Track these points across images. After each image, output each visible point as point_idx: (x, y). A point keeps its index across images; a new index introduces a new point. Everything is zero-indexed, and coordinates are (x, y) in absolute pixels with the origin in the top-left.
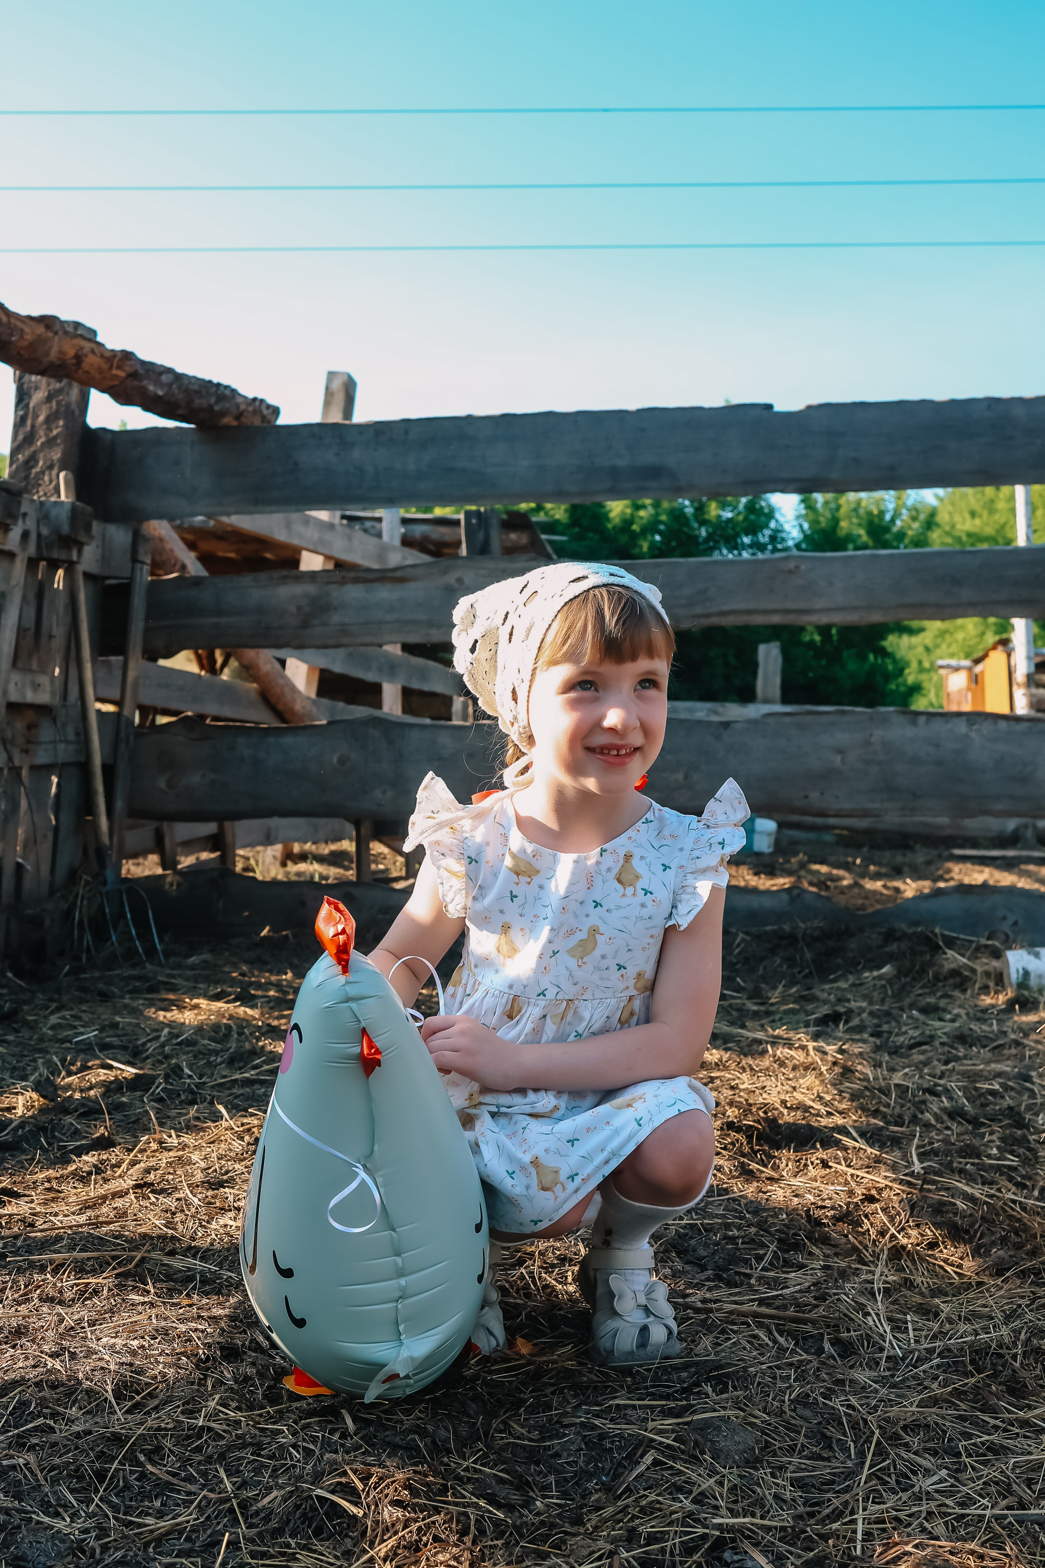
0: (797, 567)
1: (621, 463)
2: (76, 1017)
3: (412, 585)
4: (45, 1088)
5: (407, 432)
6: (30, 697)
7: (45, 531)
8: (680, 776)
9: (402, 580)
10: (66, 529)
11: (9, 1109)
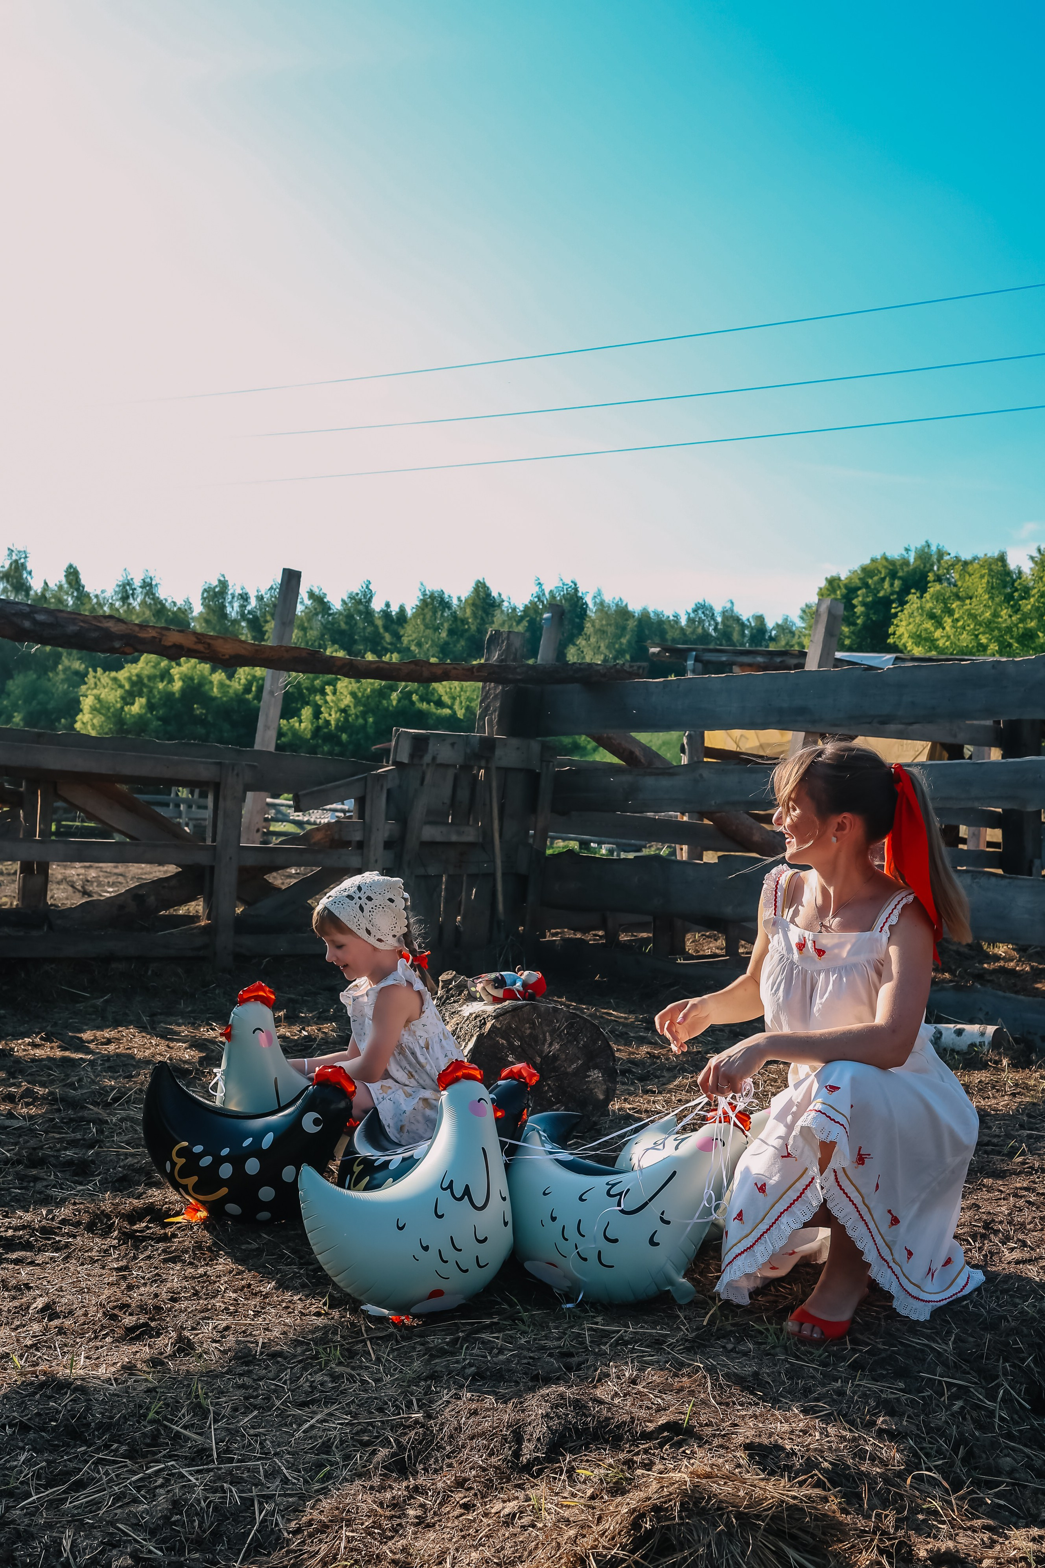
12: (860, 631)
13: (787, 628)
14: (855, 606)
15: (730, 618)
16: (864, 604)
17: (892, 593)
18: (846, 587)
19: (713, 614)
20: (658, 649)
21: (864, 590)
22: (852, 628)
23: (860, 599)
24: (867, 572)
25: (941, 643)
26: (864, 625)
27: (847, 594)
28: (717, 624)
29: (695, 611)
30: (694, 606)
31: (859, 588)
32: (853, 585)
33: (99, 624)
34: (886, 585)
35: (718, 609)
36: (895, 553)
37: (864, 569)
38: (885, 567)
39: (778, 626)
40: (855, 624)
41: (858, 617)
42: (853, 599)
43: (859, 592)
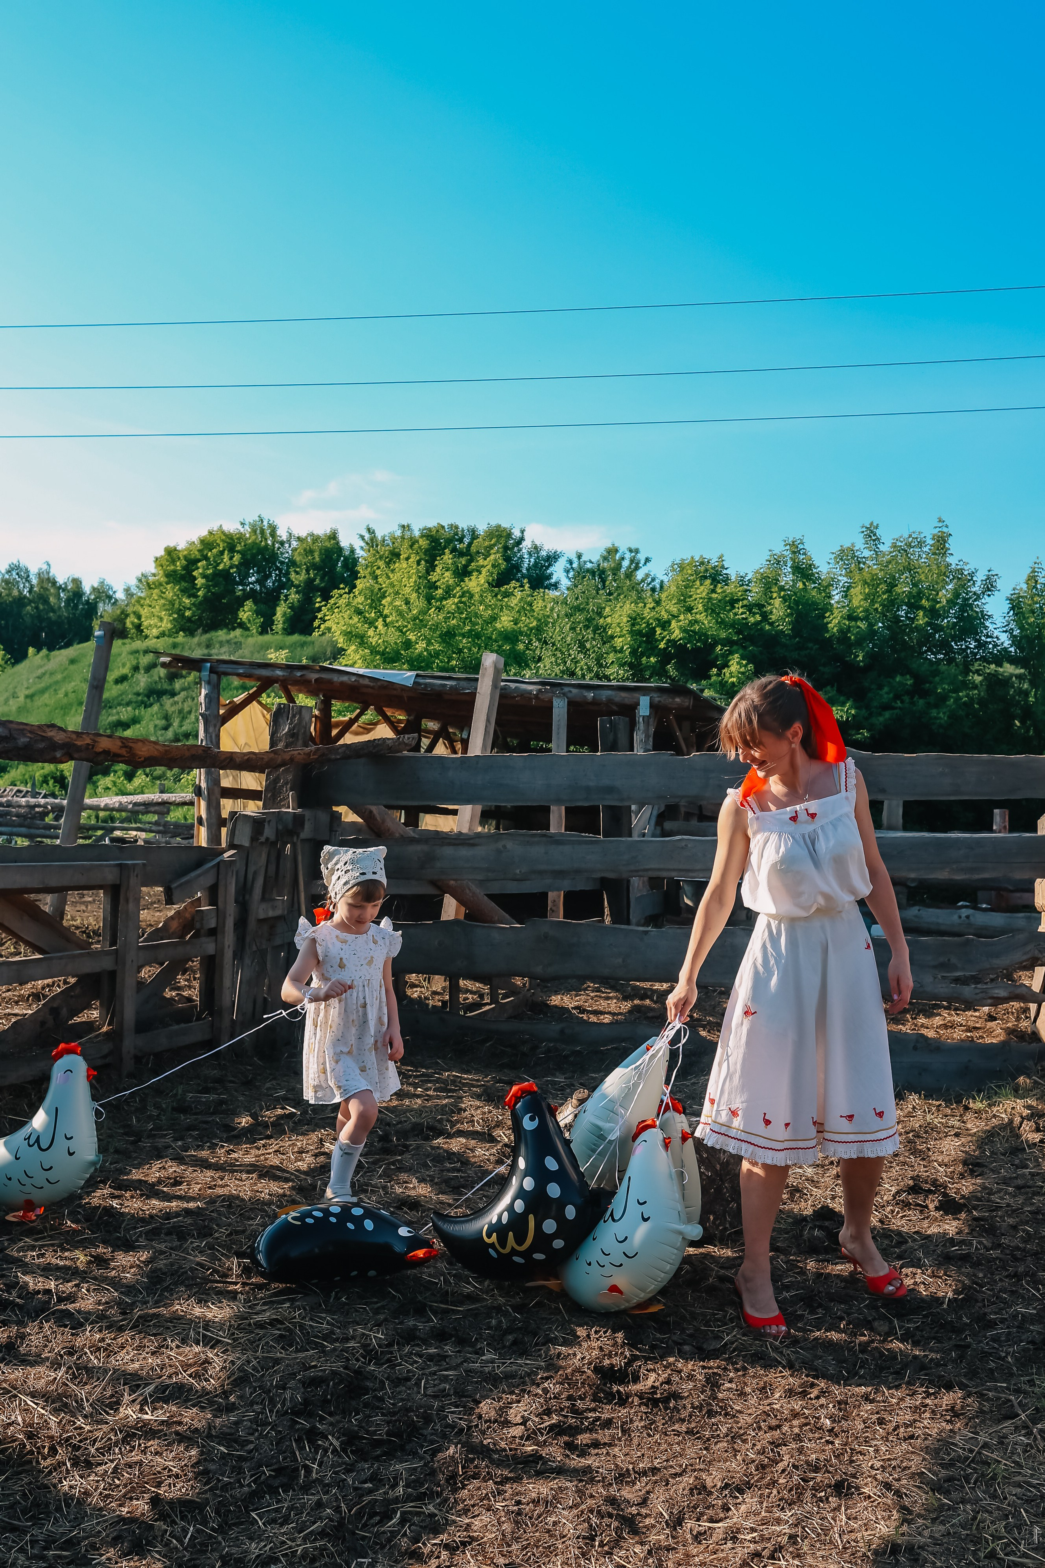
0: (686, 845)
1: (591, 784)
2: (279, 1085)
3: (479, 847)
4: (254, 1116)
5: (477, 763)
6: (271, 914)
7: (280, 827)
8: (620, 960)
9: (474, 845)
10: (290, 826)
11: (239, 1123)
12: (200, 603)
13: (103, 592)
14: (195, 578)
15: (47, 580)
16: (204, 576)
17: (231, 567)
18: (185, 557)
19: (28, 576)
20: (169, 659)
21: (204, 562)
22: (193, 600)
23: (200, 571)
24: (207, 544)
25: (373, 641)
26: (205, 596)
27: (187, 566)
28: (32, 587)
29: (8, 572)
30: (8, 567)
31: (199, 561)
32: (193, 557)
33: (44, 734)
34: (226, 557)
35: (33, 570)
36: (232, 527)
37: (202, 541)
38: (223, 541)
39: (94, 589)
40: (196, 596)
41: (199, 590)
42: (194, 571)
43: (199, 564)
